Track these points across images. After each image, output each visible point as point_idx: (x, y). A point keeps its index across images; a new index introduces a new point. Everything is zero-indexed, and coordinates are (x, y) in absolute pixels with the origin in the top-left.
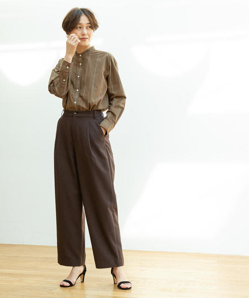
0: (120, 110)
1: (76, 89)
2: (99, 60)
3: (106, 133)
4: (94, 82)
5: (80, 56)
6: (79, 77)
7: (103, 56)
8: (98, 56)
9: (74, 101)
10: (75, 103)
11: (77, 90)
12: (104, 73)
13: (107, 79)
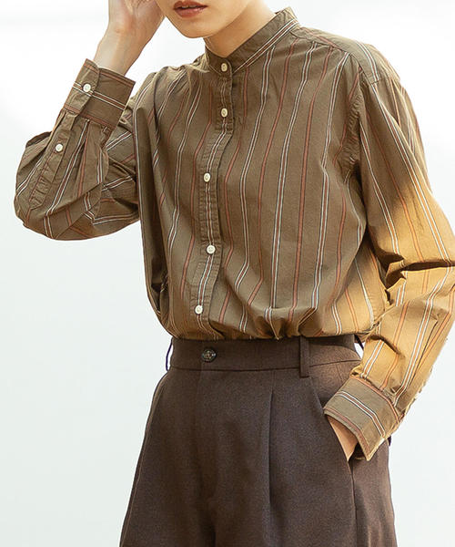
0: (427, 324)
1: (205, 241)
2: (305, 90)
3: (358, 451)
4: (278, 214)
5: (224, 67)
6: (207, 177)
7: (325, 67)
8: (306, 65)
9: (195, 299)
10: (199, 309)
11: (211, 249)
12: (336, 154)
13: (356, 176)
